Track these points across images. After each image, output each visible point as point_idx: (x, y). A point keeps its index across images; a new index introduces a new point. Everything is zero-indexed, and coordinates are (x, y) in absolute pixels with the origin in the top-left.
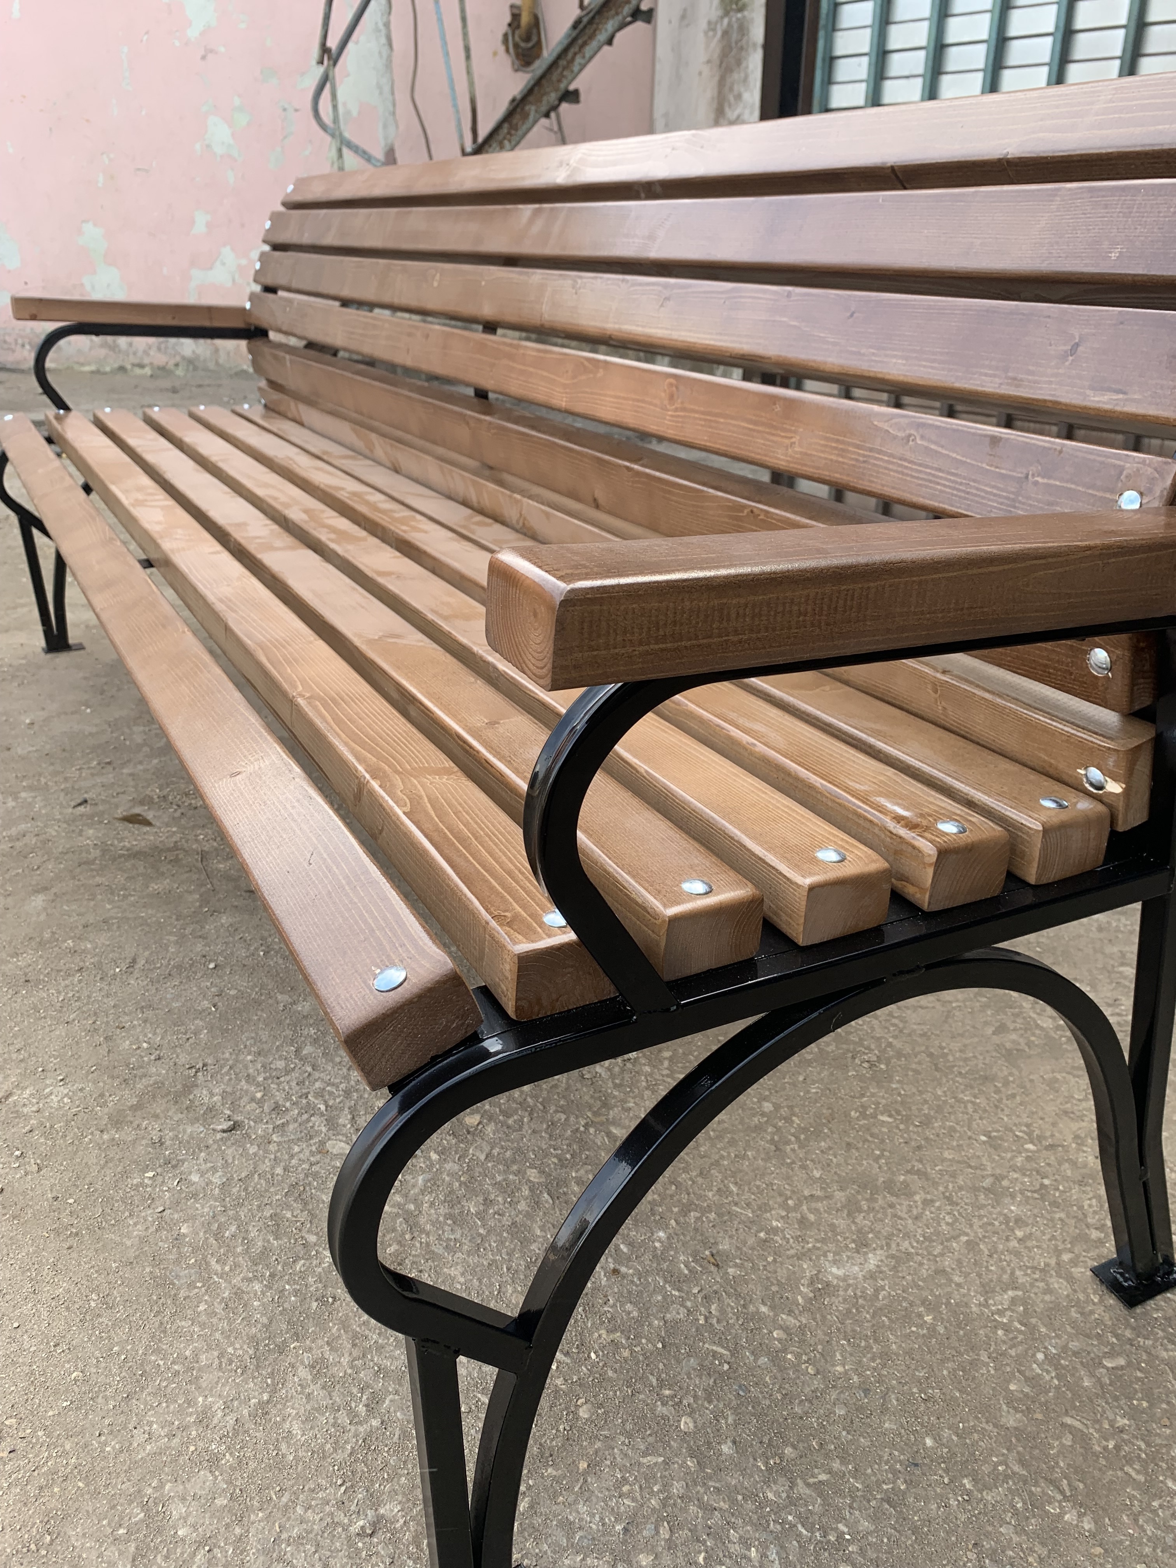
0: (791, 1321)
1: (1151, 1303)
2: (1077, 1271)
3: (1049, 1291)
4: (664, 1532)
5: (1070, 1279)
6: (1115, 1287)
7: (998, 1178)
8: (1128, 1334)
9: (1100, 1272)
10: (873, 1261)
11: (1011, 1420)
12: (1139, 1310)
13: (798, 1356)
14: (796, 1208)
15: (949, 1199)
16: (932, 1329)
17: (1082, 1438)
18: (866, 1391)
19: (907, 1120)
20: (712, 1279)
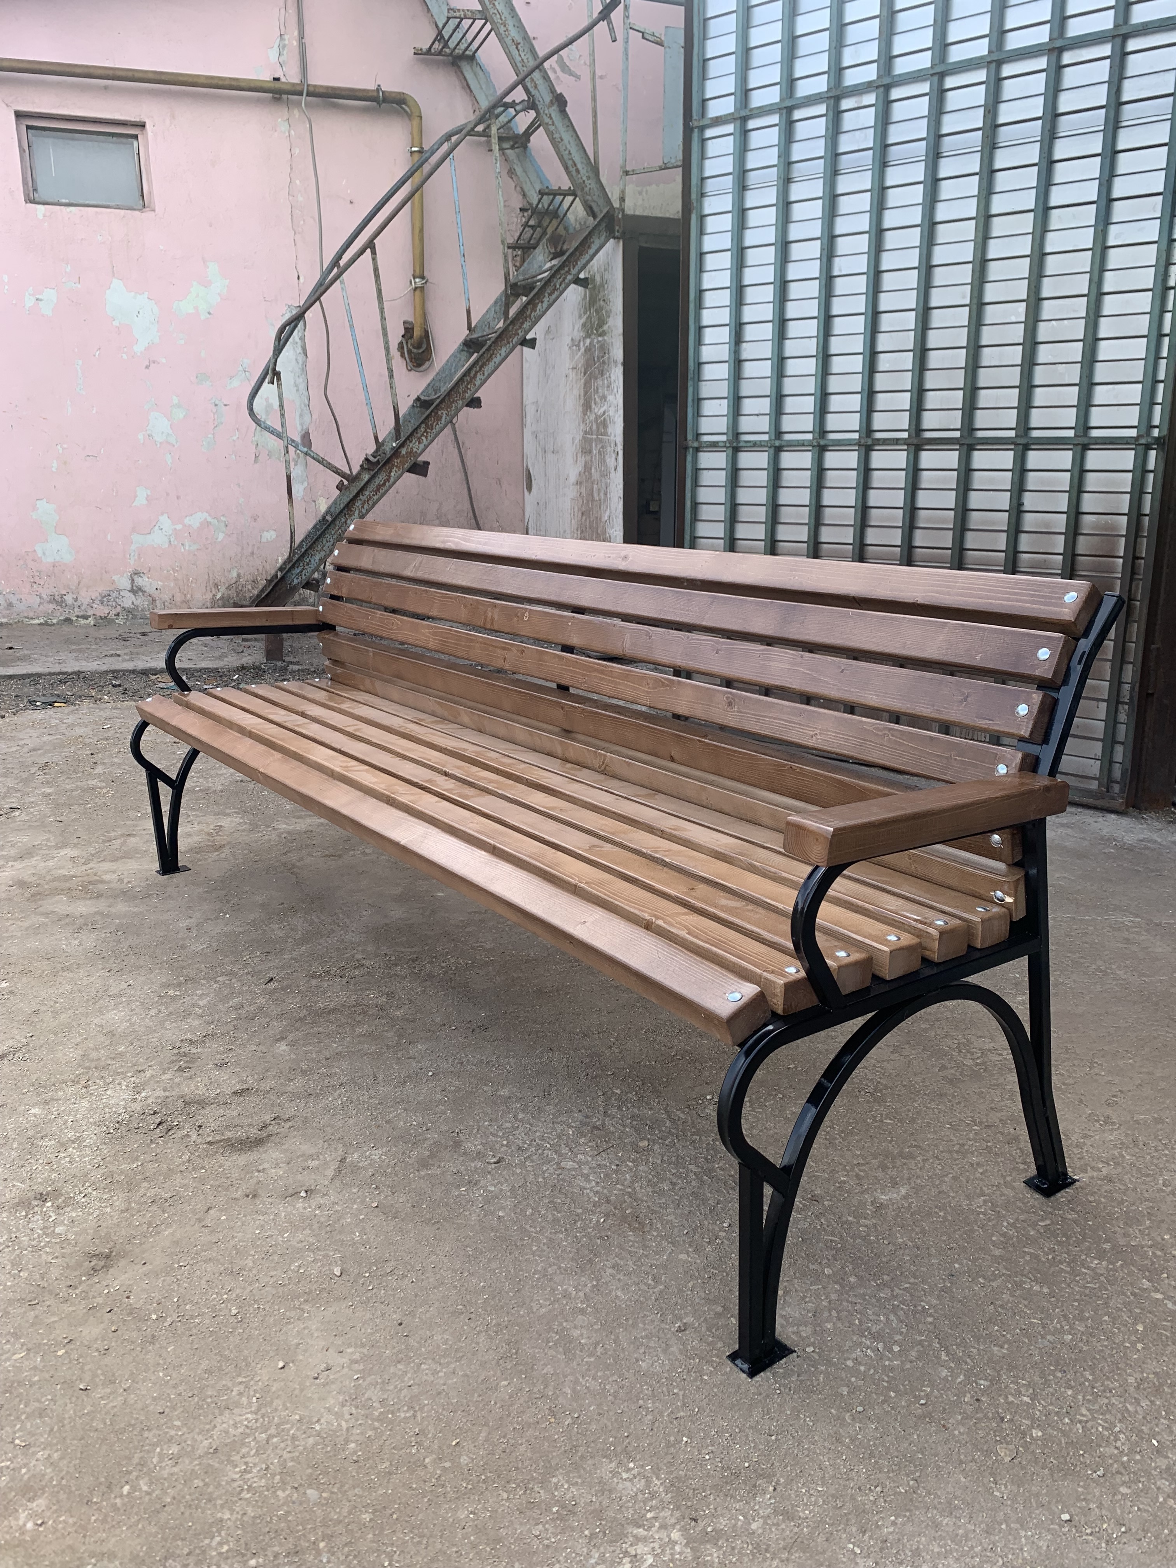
0: (867, 1222)
1: (1059, 1195)
2: (1016, 1184)
3: (1002, 1195)
4: (834, 1314)
5: (1014, 1189)
6: (1038, 1189)
7: (962, 1145)
8: (1050, 1210)
9: (1029, 1183)
10: (903, 1191)
11: (997, 1252)
12: (1053, 1198)
13: (876, 1237)
14: (852, 1170)
15: (937, 1158)
16: (944, 1217)
17: (1036, 1257)
18: (918, 1249)
19: (901, 1121)
20: (818, 1208)
